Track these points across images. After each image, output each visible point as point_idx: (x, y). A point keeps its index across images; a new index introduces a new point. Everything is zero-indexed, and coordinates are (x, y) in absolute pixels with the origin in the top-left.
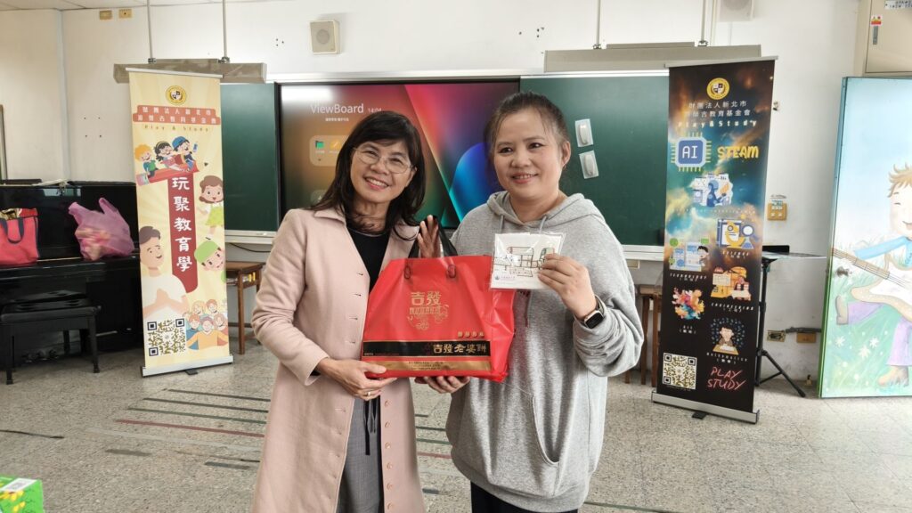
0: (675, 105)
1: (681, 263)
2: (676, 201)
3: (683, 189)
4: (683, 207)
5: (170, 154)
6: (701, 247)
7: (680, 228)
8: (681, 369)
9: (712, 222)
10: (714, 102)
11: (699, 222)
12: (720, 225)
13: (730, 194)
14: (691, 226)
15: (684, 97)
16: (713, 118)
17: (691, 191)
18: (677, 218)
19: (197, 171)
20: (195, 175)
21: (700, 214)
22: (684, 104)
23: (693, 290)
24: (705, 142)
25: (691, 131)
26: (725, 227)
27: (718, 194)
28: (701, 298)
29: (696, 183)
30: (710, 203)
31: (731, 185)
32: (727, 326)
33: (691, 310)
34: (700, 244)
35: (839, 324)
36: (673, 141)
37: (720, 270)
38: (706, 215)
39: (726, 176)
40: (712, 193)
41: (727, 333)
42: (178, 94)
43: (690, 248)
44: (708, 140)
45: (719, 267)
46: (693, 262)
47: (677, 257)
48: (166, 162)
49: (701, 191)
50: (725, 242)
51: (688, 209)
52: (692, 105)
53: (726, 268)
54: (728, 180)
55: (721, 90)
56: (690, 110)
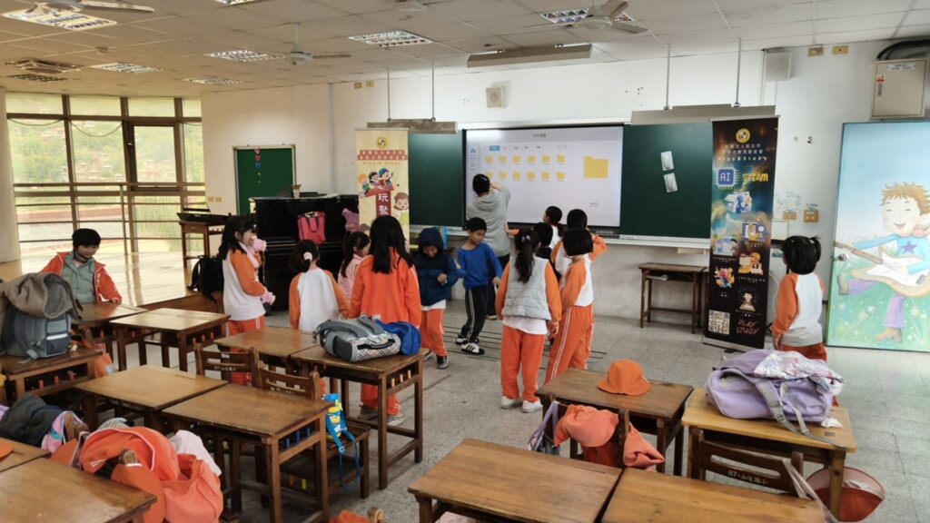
0: (716, 146)
1: (720, 250)
2: (717, 209)
3: (721, 202)
4: (721, 213)
5: (377, 179)
6: (732, 240)
7: (719, 227)
8: (719, 321)
9: (739, 223)
10: (740, 144)
11: (732, 223)
12: (744, 225)
13: (750, 205)
14: (726, 226)
15: (722, 141)
16: (740, 155)
17: (726, 203)
18: (717, 220)
19: (393, 189)
20: (392, 192)
21: (732, 218)
22: (722, 146)
23: (728, 268)
24: (735, 170)
25: (726, 163)
26: (747, 227)
27: (743, 205)
28: (732, 274)
29: (730, 197)
30: (738, 210)
31: (751, 199)
32: (749, 292)
33: (726, 282)
34: (731, 238)
35: (840, 294)
36: (716, 170)
37: (743, 255)
38: (736, 219)
39: (748, 193)
40: (739, 204)
41: (748, 297)
42: (383, 142)
43: (726, 240)
44: (737, 168)
45: (743, 252)
46: (727, 250)
47: (717, 246)
48: (375, 184)
49: (732, 203)
50: (747, 236)
51: (724, 214)
52: (726, 146)
53: (748, 254)
54: (749, 196)
55: (745, 137)
56: (725, 150)
